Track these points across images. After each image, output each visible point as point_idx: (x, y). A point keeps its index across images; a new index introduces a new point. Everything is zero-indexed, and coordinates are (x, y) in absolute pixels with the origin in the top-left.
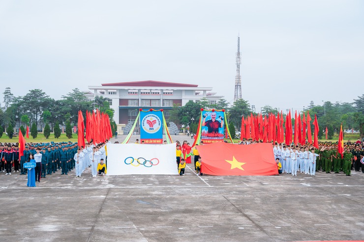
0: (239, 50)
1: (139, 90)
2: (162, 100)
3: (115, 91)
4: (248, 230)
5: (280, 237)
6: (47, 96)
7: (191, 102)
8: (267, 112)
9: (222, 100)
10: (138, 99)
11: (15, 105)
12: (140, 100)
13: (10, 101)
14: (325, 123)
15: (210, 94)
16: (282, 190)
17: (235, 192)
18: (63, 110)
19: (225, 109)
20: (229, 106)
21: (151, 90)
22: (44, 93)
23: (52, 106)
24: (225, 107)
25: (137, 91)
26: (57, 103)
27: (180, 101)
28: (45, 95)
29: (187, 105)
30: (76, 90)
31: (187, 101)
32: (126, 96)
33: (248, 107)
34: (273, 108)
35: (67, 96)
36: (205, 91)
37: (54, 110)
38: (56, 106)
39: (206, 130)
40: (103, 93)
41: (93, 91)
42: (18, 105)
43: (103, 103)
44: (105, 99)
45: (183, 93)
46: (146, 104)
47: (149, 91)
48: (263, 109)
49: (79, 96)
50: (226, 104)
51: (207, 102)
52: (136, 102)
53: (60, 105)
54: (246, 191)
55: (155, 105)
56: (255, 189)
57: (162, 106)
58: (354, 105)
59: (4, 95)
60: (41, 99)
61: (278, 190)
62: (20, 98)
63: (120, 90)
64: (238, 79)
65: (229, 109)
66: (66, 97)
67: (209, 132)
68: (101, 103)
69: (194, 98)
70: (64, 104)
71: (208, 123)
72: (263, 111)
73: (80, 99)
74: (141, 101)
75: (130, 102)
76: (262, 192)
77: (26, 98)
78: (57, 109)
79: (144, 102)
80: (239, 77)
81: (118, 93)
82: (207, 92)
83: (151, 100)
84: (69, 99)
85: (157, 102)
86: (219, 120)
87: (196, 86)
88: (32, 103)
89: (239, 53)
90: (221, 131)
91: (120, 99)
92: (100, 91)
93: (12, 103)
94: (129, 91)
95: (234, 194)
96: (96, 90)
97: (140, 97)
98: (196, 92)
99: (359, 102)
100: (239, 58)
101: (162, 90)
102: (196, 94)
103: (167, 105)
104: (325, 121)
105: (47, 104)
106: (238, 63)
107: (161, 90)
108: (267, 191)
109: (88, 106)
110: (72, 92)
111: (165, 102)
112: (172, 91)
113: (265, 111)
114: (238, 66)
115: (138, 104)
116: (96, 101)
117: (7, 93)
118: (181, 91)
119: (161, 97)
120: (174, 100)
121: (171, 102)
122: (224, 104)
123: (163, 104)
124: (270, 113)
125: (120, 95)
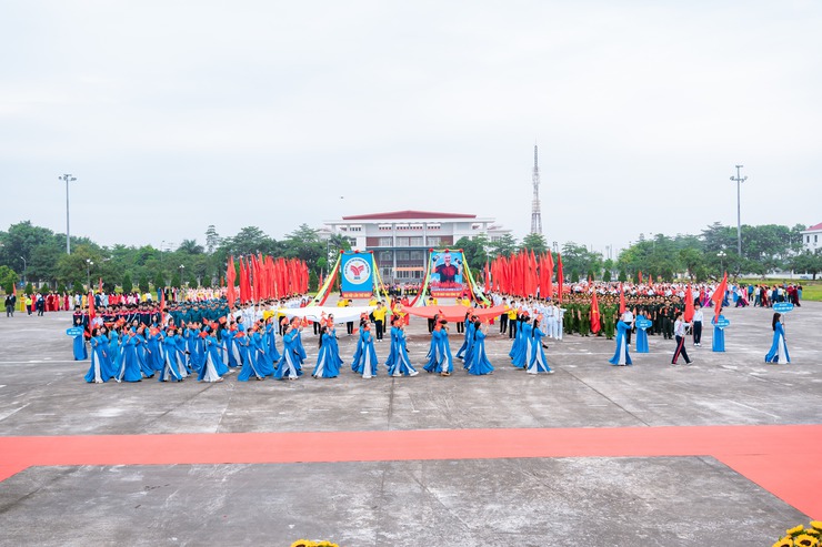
0: (536, 161)
1: (394, 224)
2: (425, 238)
3: (360, 226)
4: (370, 415)
5: (401, 424)
6: (265, 236)
7: (465, 239)
8: (570, 251)
9: (507, 235)
10: (392, 238)
11: (223, 248)
12: (394, 238)
13: (214, 244)
15: (494, 228)
18: (287, 253)
19: (511, 248)
20: (517, 244)
21: (409, 224)
22: (261, 232)
23: (273, 249)
24: (511, 245)
25: (390, 226)
26: (280, 244)
27: (450, 238)
28: (263, 235)
29: (460, 242)
30: (304, 227)
31: (460, 238)
32: (375, 234)
33: (545, 245)
35: (292, 235)
36: (485, 223)
38: (277, 249)
39: (437, 278)
40: (345, 229)
41: (330, 227)
42: (228, 249)
43: (341, 244)
44: (345, 238)
45: (455, 227)
46: (403, 244)
47: (407, 226)
48: (564, 247)
49: (309, 234)
51: (485, 239)
52: (389, 240)
53: (283, 247)
55: (416, 244)
57: (425, 246)
58: (702, 239)
59: (206, 236)
60: (257, 240)
62: (229, 239)
63: (367, 225)
64: (536, 206)
65: (517, 247)
66: (291, 237)
67: (442, 280)
68: (338, 243)
69: (471, 234)
70: (289, 245)
71: (440, 269)
72: (565, 250)
73: (310, 238)
74: (397, 239)
75: (381, 241)
77: (236, 240)
78: (280, 253)
79: (401, 240)
80: (537, 203)
81: (363, 230)
82: (489, 225)
83: (410, 237)
84: (295, 239)
85: (419, 240)
86: (455, 264)
87: (474, 217)
88: (246, 245)
89: (536, 169)
90: (458, 279)
91: (370, 240)
92: (340, 227)
93: (218, 246)
94: (381, 226)
96: (334, 225)
97: (394, 234)
98: (473, 225)
99: (709, 234)
100: (537, 175)
102: (474, 228)
103: (432, 244)
105: (268, 247)
106: (536, 182)
107: (424, 223)
109: (321, 247)
110: (300, 229)
111: (430, 240)
112: (439, 225)
113: (567, 250)
114: (536, 187)
115: (392, 244)
116: (331, 241)
117: (211, 233)
118: (452, 224)
119: (425, 233)
120: (444, 238)
121: (439, 240)
122: (510, 242)
123: (427, 243)
124: (575, 252)
125: (367, 232)
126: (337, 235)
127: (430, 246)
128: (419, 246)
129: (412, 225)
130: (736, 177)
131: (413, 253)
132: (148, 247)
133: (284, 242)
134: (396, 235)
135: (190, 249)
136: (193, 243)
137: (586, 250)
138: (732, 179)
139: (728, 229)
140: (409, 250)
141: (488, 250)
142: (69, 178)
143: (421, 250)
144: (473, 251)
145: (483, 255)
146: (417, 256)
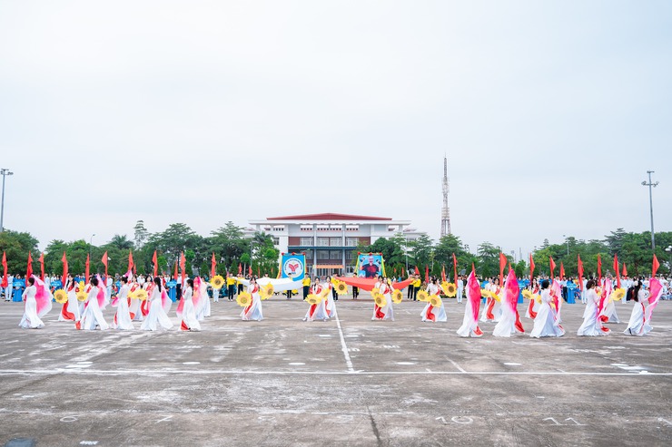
0: (445, 174)
1: (315, 225)
2: (344, 238)
3: (283, 227)
7: (382, 239)
8: (486, 251)
9: (423, 236)
10: (313, 237)
11: (152, 244)
12: (315, 238)
13: (142, 238)
14: (571, 265)
15: (410, 230)
16: (574, 389)
17: (418, 398)
18: (212, 249)
19: (427, 248)
20: (433, 245)
21: (329, 225)
22: (188, 228)
23: (199, 245)
24: (427, 245)
25: (312, 227)
26: (206, 241)
27: (370, 237)
28: (190, 231)
29: (377, 243)
30: (229, 225)
31: (378, 238)
32: (297, 234)
33: (460, 246)
34: (495, 246)
35: (218, 232)
36: (401, 225)
37: (201, 251)
38: (203, 245)
40: (269, 229)
41: (254, 227)
42: (156, 244)
43: (264, 240)
44: (269, 236)
45: (373, 229)
46: (323, 244)
47: (327, 227)
48: (480, 247)
49: (234, 231)
51: (402, 239)
52: (310, 240)
53: (209, 244)
54: (456, 394)
55: (335, 244)
56: (485, 384)
57: (344, 246)
58: (606, 244)
59: (134, 231)
60: (184, 236)
61: (560, 388)
62: (157, 235)
63: (289, 225)
64: (445, 212)
65: (433, 247)
66: (216, 233)
68: (262, 241)
69: (387, 235)
70: (215, 242)
72: (481, 250)
73: (235, 235)
74: (317, 239)
75: (302, 240)
76: (513, 399)
77: (165, 235)
78: (205, 249)
79: (321, 240)
80: (446, 210)
81: (286, 230)
82: (405, 228)
83: (330, 238)
84: (221, 236)
85: (338, 240)
87: (391, 219)
88: (173, 240)
89: (446, 179)
91: (291, 239)
92: (265, 226)
93: (146, 241)
94: (302, 227)
95: (413, 407)
96: (258, 225)
97: (315, 234)
98: (390, 227)
99: (612, 240)
100: (446, 184)
101: (344, 225)
102: (390, 230)
103: (351, 244)
104: (572, 262)
105: (193, 242)
106: (445, 191)
108: (526, 393)
109: (245, 244)
110: (225, 227)
111: (349, 240)
112: (357, 227)
113: (483, 250)
114: (445, 195)
115: (313, 243)
116: (255, 239)
117: (140, 228)
118: (370, 225)
119: (344, 234)
120: (361, 239)
121: (357, 240)
122: (426, 242)
123: (346, 243)
124: (491, 252)
125: (289, 232)
126: (261, 233)
127: (348, 246)
128: (338, 245)
129: (332, 227)
130: (648, 182)
131: (332, 252)
132: (81, 241)
133: (210, 239)
134: (317, 235)
135: (120, 244)
136: (124, 238)
137: (499, 251)
138: (644, 184)
139: (631, 235)
140: (329, 250)
141: (406, 249)
142: (6, 172)
143: (340, 249)
144: (391, 250)
145: (400, 255)
146: (336, 255)
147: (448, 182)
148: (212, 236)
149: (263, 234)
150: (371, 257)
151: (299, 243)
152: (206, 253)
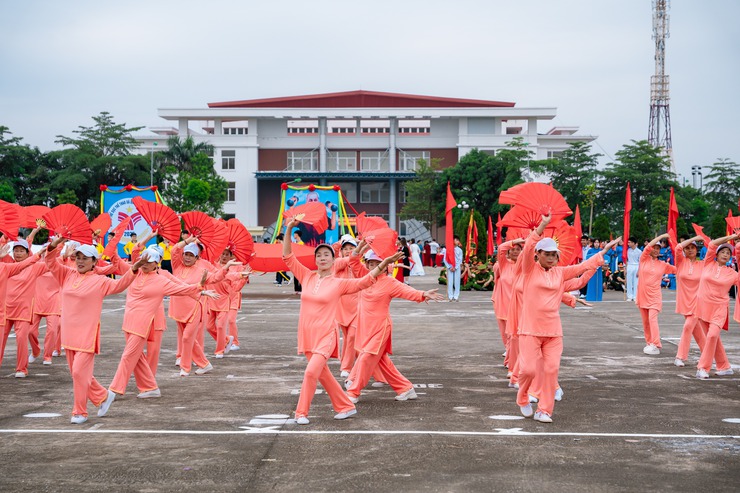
1: (322, 120)
2: (392, 153)
3: (244, 124)
6: (15, 139)
7: (477, 156)
8: (722, 181)
9: (577, 146)
10: (318, 150)
12: (323, 152)
15: (558, 132)
19: (585, 174)
20: (600, 167)
21: (358, 119)
23: (28, 170)
24: (585, 169)
25: (314, 124)
26: (50, 160)
27: (455, 151)
28: (8, 137)
29: (466, 164)
30: (103, 120)
31: (468, 151)
32: (279, 141)
33: (665, 169)
35: (76, 137)
36: (532, 120)
38: (41, 169)
40: (211, 131)
43: (188, 158)
45: (463, 130)
46: (344, 166)
47: (353, 124)
48: (708, 172)
49: (112, 133)
50: (588, 159)
51: (524, 154)
52: (311, 157)
53: (56, 166)
55: (373, 166)
57: (393, 170)
63: (260, 120)
64: (659, 87)
65: (602, 173)
66: (71, 142)
68: (185, 158)
69: (494, 142)
70: (68, 161)
72: (710, 180)
73: (116, 146)
74: (327, 155)
75: (293, 157)
78: (45, 179)
79: (338, 157)
80: (661, 81)
81: (253, 132)
83: (358, 151)
84: (85, 147)
85: (379, 157)
87: (512, 105)
91: (265, 156)
92: (204, 124)
94: (290, 124)
96: (184, 120)
97: (321, 142)
98: (511, 124)
100: (662, 16)
101: (394, 120)
103: (410, 166)
106: (660, 32)
107: (390, 118)
109: (142, 168)
110: (94, 126)
111: (405, 157)
112: (426, 124)
113: (716, 179)
114: (660, 44)
115: (317, 164)
116: (169, 155)
118: (455, 121)
119: (393, 142)
120: (434, 152)
121: (424, 156)
122: (584, 160)
123: (398, 164)
124: (734, 185)
125: (259, 137)
126: (183, 140)
127: (405, 170)
128: (379, 169)
129: (364, 124)
131: (366, 188)
133: (57, 155)
140: (359, 180)
143: (384, 180)
146: (374, 193)
147: (668, 11)
148: (61, 147)
149: (189, 143)
150: (314, 195)
151: (284, 164)
152: (46, 188)
